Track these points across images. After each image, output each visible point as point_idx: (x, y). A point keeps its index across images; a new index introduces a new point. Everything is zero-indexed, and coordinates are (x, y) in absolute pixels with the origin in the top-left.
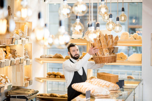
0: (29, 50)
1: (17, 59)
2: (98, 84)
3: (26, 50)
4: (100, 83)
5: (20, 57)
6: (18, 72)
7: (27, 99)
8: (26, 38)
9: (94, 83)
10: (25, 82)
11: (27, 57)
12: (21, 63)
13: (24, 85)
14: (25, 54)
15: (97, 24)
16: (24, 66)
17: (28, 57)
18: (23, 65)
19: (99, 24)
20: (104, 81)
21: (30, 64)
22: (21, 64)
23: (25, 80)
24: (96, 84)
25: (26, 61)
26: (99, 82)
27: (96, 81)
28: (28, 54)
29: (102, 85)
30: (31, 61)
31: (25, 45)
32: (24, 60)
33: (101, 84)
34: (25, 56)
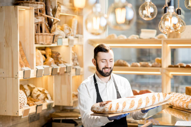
0: (80, 54)
1: (62, 66)
2: (179, 100)
3: (75, 54)
4: (182, 98)
5: (66, 64)
6: (63, 86)
7: (76, 124)
8: (75, 37)
9: (174, 99)
10: (73, 99)
11: (76, 65)
12: (67, 72)
13: (72, 104)
14: (73, 60)
15: (178, 10)
16: (73, 77)
17: (78, 64)
18: (71, 75)
19: (180, 10)
20: (189, 96)
21: (81, 74)
22: (68, 74)
23: (73, 96)
24: (176, 100)
25: (74, 70)
26: (180, 98)
27: (177, 97)
28: (77, 60)
29: (186, 101)
30: (82, 69)
31: (73, 46)
32: (72, 68)
33: (184, 99)
34: (74, 63)
